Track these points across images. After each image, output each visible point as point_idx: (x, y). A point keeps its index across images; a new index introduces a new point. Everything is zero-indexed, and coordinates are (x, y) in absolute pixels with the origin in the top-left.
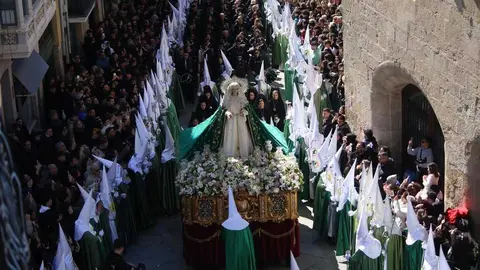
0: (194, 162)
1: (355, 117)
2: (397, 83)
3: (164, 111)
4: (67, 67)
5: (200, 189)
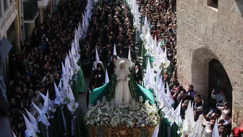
0: (96, 106)
1: (182, 77)
2: (206, 58)
3: (76, 73)
4: (22, 48)
5: (98, 122)
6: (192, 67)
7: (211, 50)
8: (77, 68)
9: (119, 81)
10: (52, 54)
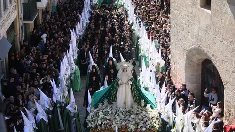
0: (98, 109)
1: (176, 77)
2: (200, 58)
3: (73, 72)
5: (99, 125)
6: (186, 67)
7: (203, 51)
8: (74, 67)
9: (121, 84)
10: (50, 53)
